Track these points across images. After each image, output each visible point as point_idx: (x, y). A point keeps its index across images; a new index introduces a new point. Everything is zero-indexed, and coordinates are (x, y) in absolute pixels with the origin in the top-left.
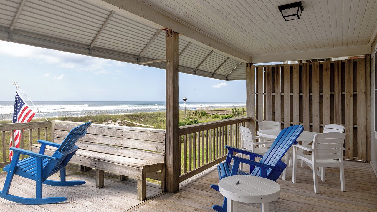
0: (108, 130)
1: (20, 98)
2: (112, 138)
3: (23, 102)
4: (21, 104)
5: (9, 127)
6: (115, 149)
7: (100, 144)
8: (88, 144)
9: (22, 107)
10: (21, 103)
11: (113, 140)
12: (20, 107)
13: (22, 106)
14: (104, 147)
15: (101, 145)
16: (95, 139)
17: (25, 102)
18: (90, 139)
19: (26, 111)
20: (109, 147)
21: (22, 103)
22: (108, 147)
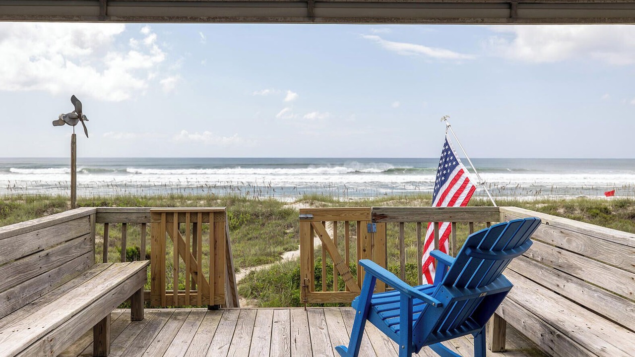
0: (613, 246)
1: (451, 152)
2: (623, 275)
3: (456, 160)
4: (452, 164)
5: (410, 214)
6: (628, 309)
7: (593, 284)
8: (565, 279)
9: (454, 172)
10: (451, 161)
11: (623, 280)
12: (449, 171)
13: (453, 168)
14: (602, 296)
15: (594, 288)
16: (581, 269)
17: (459, 160)
18: (570, 266)
19: (460, 180)
20: (614, 302)
21: (454, 163)
22: (609, 299)
